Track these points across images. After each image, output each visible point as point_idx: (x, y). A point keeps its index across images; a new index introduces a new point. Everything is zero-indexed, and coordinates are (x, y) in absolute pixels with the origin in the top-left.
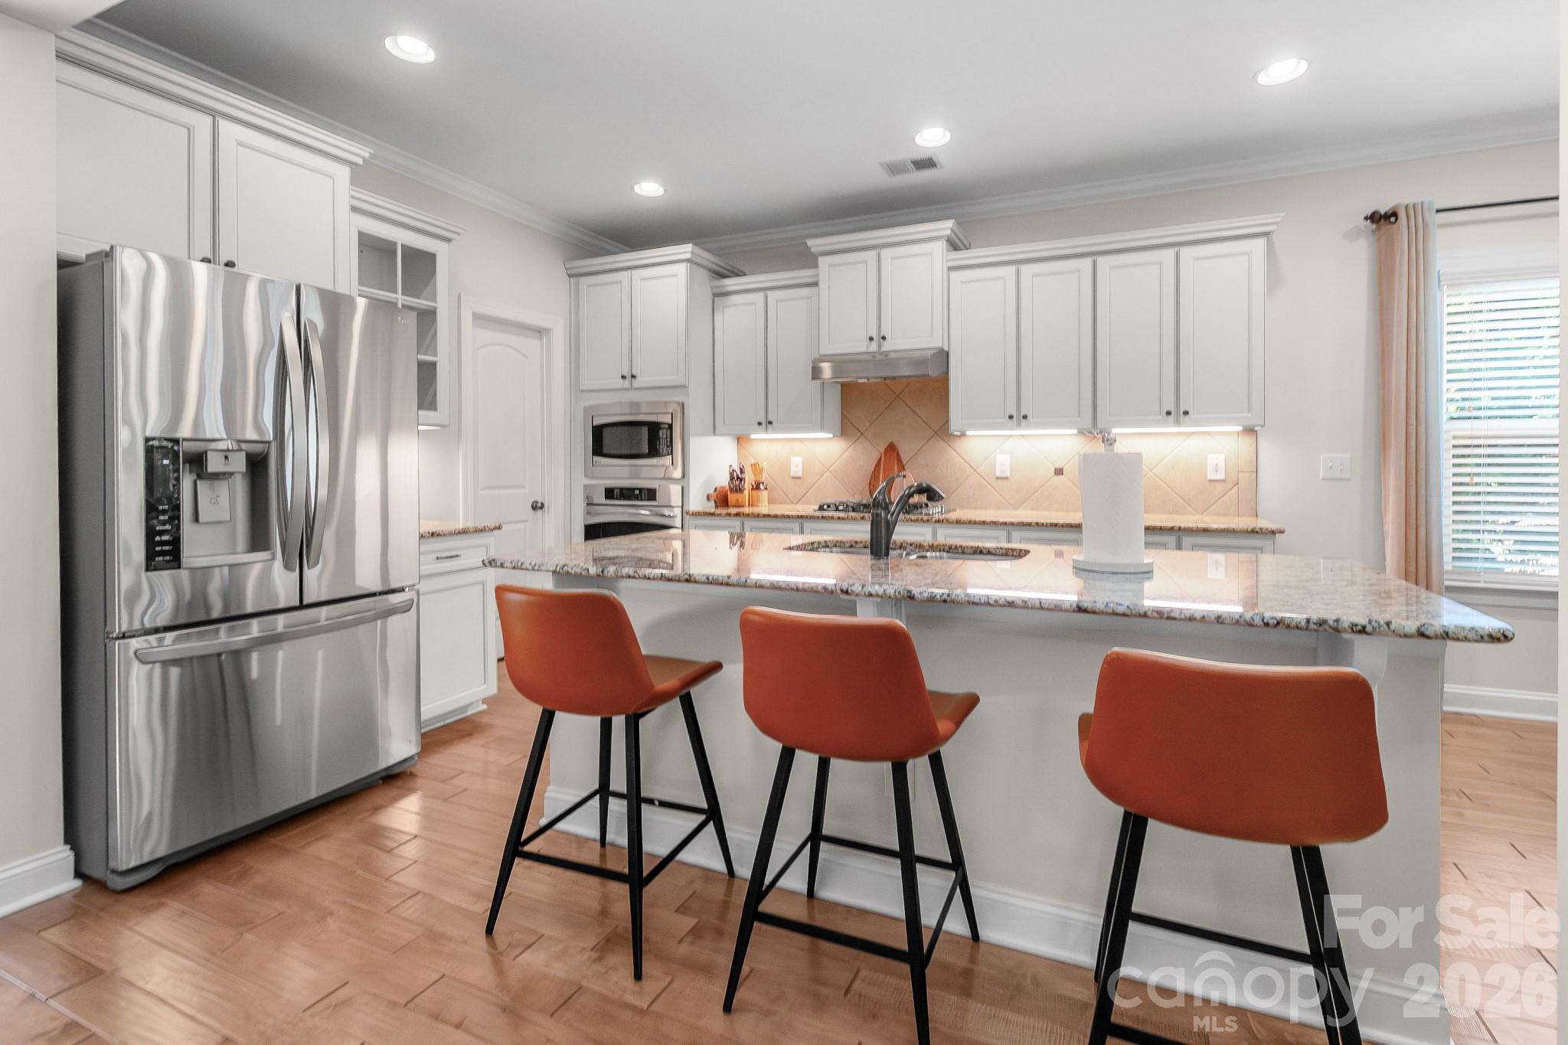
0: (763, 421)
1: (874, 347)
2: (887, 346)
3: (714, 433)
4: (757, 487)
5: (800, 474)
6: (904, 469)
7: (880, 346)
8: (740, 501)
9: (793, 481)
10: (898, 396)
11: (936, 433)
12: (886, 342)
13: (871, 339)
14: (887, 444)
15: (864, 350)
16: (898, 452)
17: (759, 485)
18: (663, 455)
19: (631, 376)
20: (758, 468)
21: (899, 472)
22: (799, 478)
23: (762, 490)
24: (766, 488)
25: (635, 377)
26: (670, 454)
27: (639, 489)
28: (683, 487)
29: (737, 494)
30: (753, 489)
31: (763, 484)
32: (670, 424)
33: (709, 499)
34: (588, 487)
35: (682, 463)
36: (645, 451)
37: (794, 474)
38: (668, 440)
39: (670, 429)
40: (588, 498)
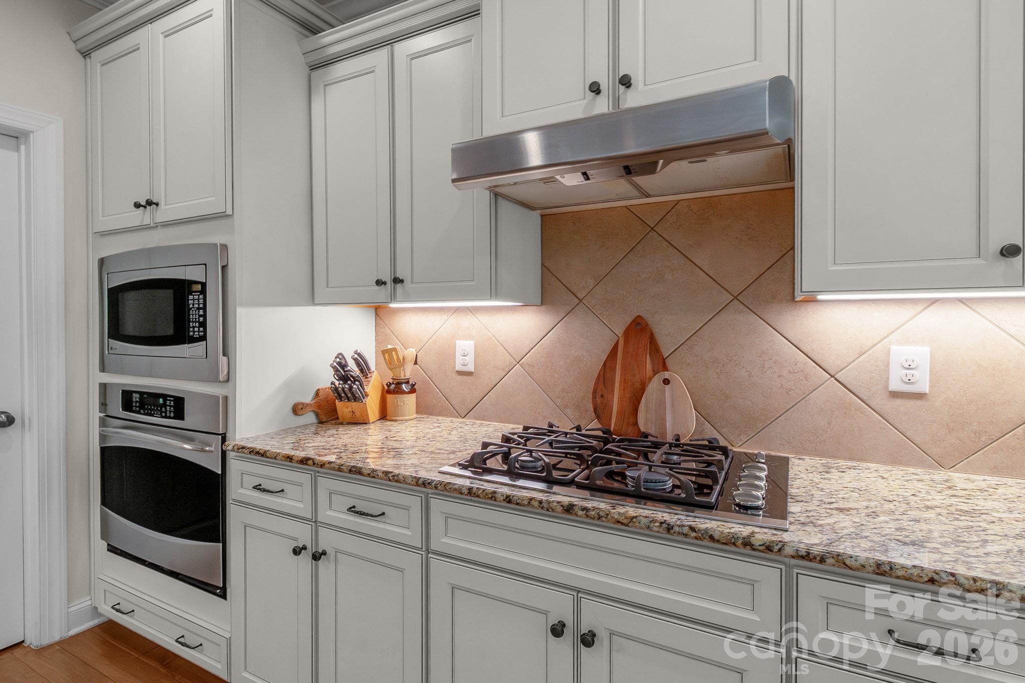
0: (387, 278)
1: (602, 106)
2: (633, 99)
3: (312, 300)
4: (394, 388)
5: (471, 368)
6: (665, 368)
7: (617, 100)
8: (357, 414)
9: (459, 378)
10: (652, 229)
11: (736, 298)
12: (631, 93)
13: (595, 89)
14: (629, 320)
15: (578, 114)
16: (652, 334)
17: (399, 384)
18: (193, 340)
19: (150, 203)
20: (395, 357)
21: (655, 373)
22: (470, 374)
23: (403, 392)
24: (413, 391)
25: (157, 204)
26: (203, 338)
27: (165, 397)
28: (226, 399)
29: (349, 404)
30: (389, 392)
31: (408, 382)
32: (204, 285)
33: (300, 412)
34: (104, 387)
35: (225, 354)
36: (170, 331)
37: (459, 367)
38: (201, 312)
39: (203, 292)
40: (103, 405)
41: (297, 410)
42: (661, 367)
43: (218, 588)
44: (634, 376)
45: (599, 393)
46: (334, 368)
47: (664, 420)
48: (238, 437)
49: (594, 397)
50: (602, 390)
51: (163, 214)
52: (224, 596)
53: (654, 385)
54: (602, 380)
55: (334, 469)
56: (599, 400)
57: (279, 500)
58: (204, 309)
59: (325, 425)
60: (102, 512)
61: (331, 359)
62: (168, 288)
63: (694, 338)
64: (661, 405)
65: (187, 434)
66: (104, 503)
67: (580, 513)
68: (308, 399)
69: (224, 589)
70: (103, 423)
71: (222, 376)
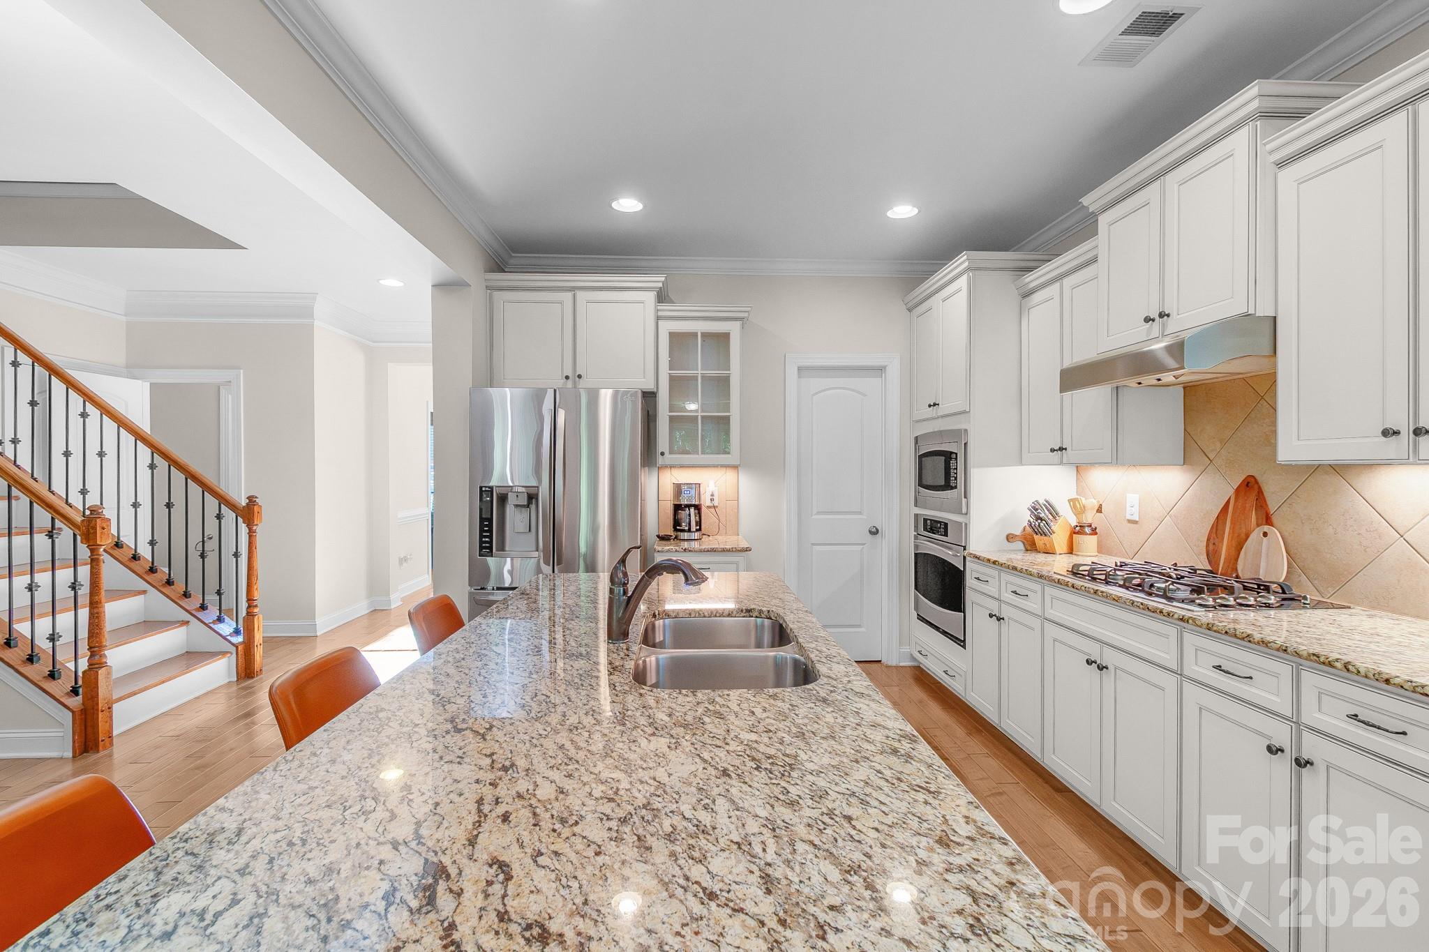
0: (1057, 447)
1: (1155, 331)
2: (1171, 327)
3: (1020, 461)
4: (1079, 530)
5: (1136, 517)
6: (1268, 523)
7: (1163, 328)
8: (1047, 545)
9: (1128, 525)
10: (1263, 398)
12: (1170, 321)
13: (1150, 320)
14: (1241, 479)
16: (1261, 491)
17: (1083, 527)
18: (952, 488)
19: (935, 405)
20: (1078, 506)
21: (1258, 525)
22: (1135, 522)
23: (1087, 534)
24: (1094, 532)
25: (938, 405)
26: (956, 487)
27: (940, 522)
28: (966, 524)
29: (1042, 537)
30: (1075, 533)
31: (1090, 526)
32: (956, 454)
33: (1011, 540)
34: (916, 516)
35: (965, 497)
36: (943, 483)
37: (1129, 517)
38: (955, 471)
39: (956, 459)
40: (916, 527)
41: (1010, 538)
42: (1264, 522)
43: (961, 640)
44: (1241, 528)
45: (1212, 541)
46: (1030, 510)
47: (1259, 566)
48: (971, 549)
49: (1207, 546)
50: (1214, 539)
51: (941, 410)
52: (964, 647)
53: (1256, 535)
54: (1214, 531)
55: (1005, 567)
56: (1211, 547)
57: (985, 586)
58: (957, 469)
59: (1029, 552)
60: (915, 594)
61: (1029, 504)
62: (942, 456)
63: (1293, 496)
64: (1258, 554)
65: (948, 545)
66: (916, 588)
67: (1100, 594)
68: (1018, 532)
69: (964, 641)
70: (916, 538)
71: (964, 511)
